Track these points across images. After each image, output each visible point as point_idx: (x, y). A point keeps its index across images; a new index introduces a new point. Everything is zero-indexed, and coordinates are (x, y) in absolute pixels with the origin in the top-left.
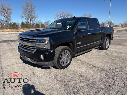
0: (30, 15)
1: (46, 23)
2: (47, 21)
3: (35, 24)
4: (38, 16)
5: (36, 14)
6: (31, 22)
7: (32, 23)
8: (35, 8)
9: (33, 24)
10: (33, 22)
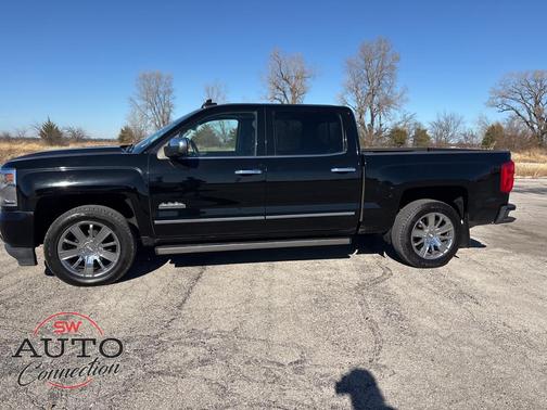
0: (373, 93)
1: (441, 126)
2: (442, 120)
3: (387, 132)
4: (405, 96)
5: (398, 89)
6: (372, 120)
7: (375, 126)
8: (397, 65)
9: (380, 132)
10: (383, 121)
